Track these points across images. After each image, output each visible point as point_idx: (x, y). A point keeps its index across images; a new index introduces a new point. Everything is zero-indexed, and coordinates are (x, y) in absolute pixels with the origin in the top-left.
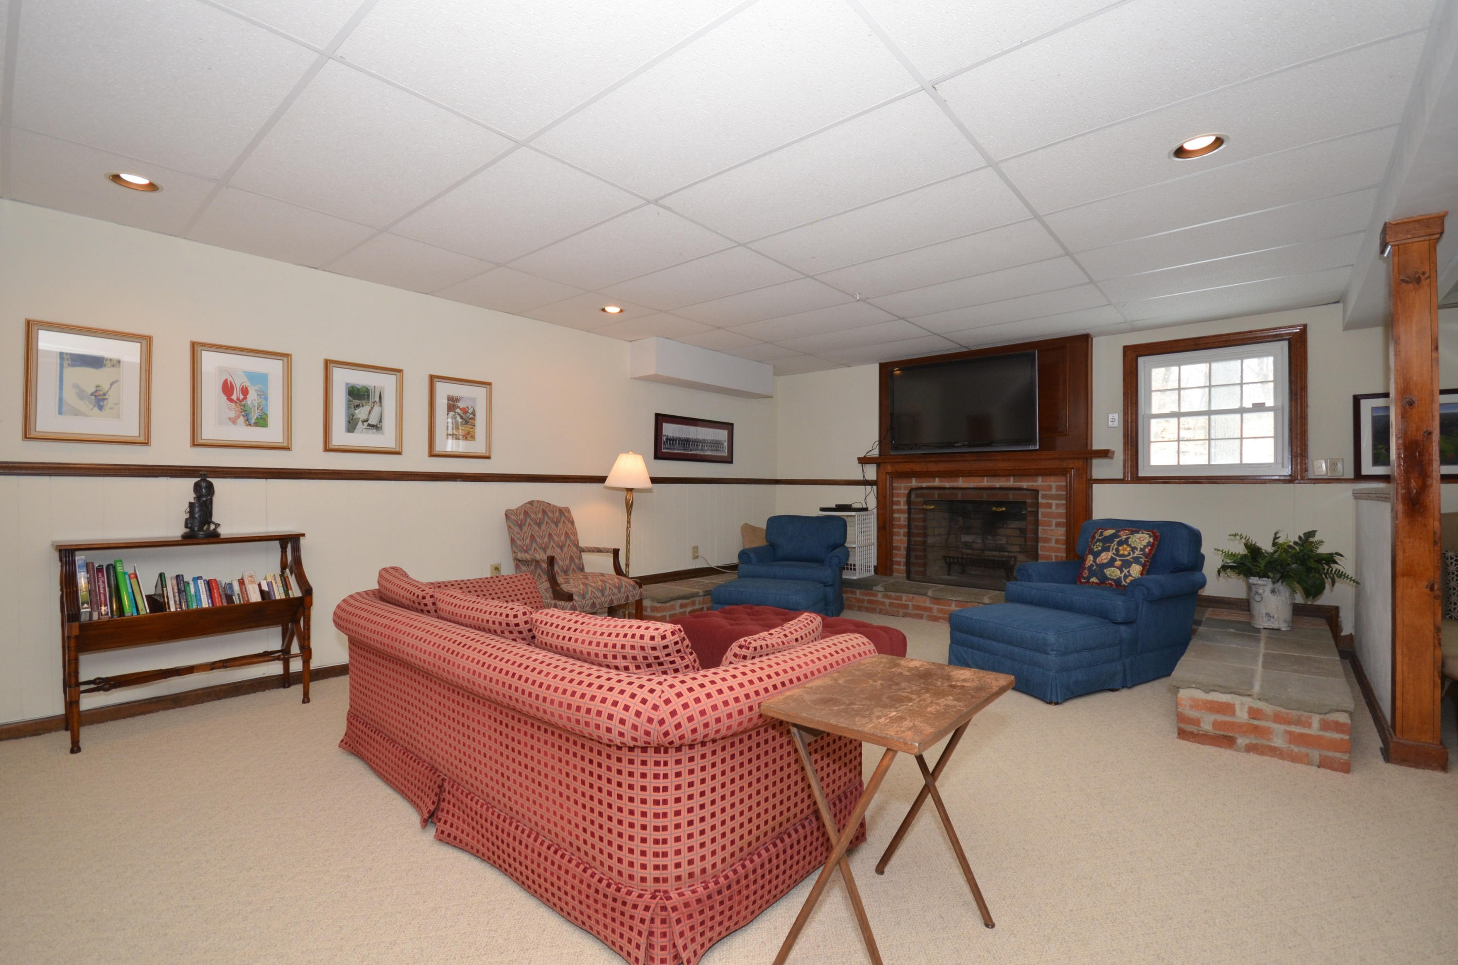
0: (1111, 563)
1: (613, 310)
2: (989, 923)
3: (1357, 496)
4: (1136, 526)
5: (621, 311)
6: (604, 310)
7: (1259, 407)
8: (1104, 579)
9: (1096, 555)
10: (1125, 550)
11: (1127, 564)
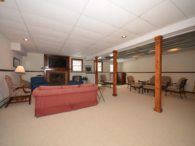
0: (77, 80)
1: (26, 40)
2: (104, 101)
3: (86, 73)
4: (78, 76)
5: (28, 40)
6: (24, 39)
7: (80, 66)
8: (77, 81)
9: (76, 79)
10: (78, 78)
11: (78, 80)
